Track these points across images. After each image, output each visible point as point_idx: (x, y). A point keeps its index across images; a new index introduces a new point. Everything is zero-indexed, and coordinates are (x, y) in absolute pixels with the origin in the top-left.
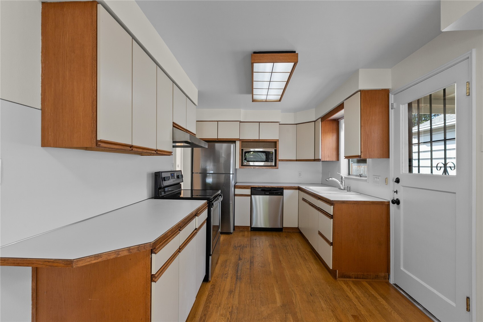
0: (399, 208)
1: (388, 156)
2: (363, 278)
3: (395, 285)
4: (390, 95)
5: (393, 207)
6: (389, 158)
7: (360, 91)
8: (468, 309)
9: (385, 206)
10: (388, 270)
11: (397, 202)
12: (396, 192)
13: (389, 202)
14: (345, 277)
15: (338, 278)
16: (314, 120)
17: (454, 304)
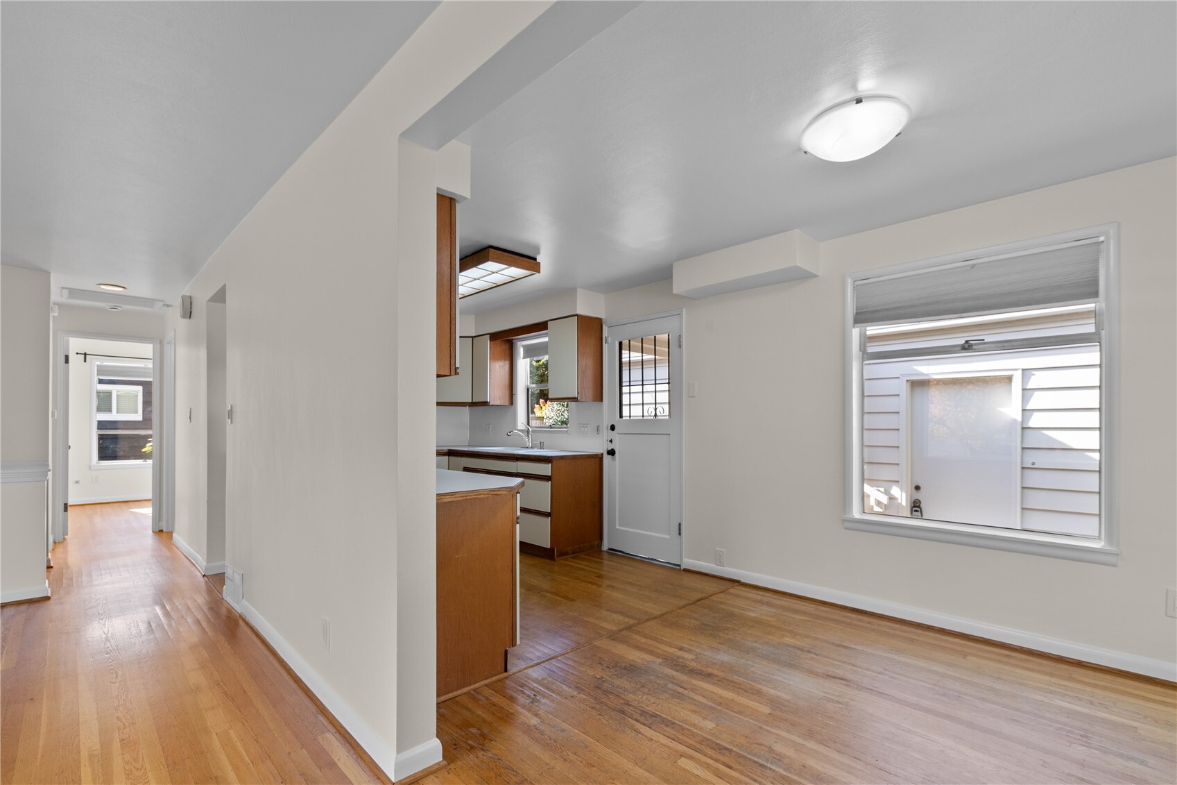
0: (614, 460)
1: (601, 400)
2: (579, 552)
3: (610, 549)
4: (604, 326)
5: (607, 459)
6: (602, 401)
7: (577, 315)
8: (680, 534)
9: (599, 458)
10: (601, 538)
11: (612, 453)
12: (611, 441)
13: (602, 454)
14: (563, 556)
15: (557, 557)
16: (474, 335)
17: (668, 537)
